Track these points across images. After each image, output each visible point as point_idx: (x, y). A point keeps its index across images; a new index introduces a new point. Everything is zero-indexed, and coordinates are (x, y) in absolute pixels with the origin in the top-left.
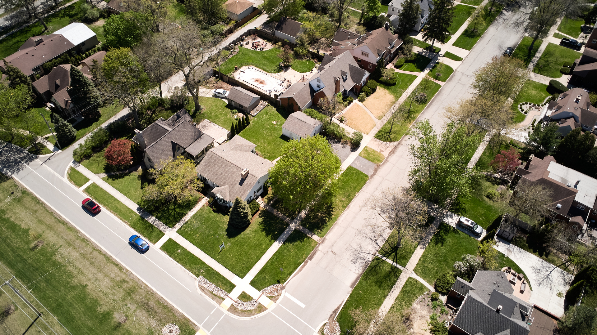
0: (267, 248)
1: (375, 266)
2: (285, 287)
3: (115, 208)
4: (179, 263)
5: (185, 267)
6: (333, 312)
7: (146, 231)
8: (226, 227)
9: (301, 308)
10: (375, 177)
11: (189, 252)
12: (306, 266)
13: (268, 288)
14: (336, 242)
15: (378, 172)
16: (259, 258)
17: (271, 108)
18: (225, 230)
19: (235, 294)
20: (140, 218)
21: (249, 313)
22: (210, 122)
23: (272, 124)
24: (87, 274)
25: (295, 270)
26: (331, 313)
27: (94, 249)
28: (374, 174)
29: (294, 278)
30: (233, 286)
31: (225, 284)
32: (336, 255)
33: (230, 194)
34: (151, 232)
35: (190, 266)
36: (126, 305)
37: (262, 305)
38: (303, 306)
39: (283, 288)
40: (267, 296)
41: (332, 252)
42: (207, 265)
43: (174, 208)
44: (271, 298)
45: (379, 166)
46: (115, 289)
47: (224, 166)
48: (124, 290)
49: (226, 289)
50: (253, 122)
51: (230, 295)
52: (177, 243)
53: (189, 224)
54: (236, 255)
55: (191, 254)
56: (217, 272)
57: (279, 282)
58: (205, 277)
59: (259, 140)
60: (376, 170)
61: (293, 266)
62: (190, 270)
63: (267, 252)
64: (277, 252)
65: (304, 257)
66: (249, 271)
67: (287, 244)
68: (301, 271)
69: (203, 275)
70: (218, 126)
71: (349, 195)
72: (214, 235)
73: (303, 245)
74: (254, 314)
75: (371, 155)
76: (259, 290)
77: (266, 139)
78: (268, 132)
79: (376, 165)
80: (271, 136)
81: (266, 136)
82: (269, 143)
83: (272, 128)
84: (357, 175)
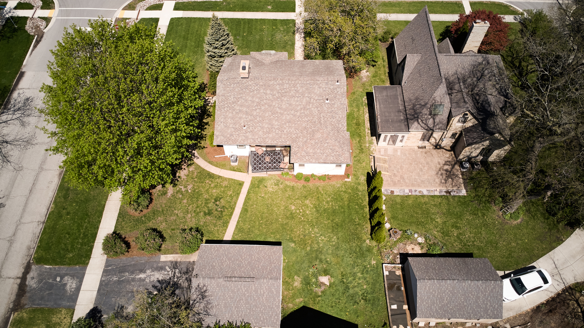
3: (397, 6)
6: (40, 41)
10: (18, 271)
15: (16, 287)
19: (169, 5)
22: (448, 192)
23: (326, 272)
26: (43, 39)
28: (24, 278)
30: (177, 9)
31: (187, 6)
37: (132, 10)
49: (183, 4)
50: (369, 250)
55: (254, 11)
60: (22, 288)
66: (169, 26)
70: (425, 193)
71: (66, 197)
72: (244, 37)
77: (304, 221)
78: (318, 243)
79: (26, 307)
80: (302, 236)
81: (312, 229)
82: (292, 216)
83: (316, 258)
84: (63, 249)
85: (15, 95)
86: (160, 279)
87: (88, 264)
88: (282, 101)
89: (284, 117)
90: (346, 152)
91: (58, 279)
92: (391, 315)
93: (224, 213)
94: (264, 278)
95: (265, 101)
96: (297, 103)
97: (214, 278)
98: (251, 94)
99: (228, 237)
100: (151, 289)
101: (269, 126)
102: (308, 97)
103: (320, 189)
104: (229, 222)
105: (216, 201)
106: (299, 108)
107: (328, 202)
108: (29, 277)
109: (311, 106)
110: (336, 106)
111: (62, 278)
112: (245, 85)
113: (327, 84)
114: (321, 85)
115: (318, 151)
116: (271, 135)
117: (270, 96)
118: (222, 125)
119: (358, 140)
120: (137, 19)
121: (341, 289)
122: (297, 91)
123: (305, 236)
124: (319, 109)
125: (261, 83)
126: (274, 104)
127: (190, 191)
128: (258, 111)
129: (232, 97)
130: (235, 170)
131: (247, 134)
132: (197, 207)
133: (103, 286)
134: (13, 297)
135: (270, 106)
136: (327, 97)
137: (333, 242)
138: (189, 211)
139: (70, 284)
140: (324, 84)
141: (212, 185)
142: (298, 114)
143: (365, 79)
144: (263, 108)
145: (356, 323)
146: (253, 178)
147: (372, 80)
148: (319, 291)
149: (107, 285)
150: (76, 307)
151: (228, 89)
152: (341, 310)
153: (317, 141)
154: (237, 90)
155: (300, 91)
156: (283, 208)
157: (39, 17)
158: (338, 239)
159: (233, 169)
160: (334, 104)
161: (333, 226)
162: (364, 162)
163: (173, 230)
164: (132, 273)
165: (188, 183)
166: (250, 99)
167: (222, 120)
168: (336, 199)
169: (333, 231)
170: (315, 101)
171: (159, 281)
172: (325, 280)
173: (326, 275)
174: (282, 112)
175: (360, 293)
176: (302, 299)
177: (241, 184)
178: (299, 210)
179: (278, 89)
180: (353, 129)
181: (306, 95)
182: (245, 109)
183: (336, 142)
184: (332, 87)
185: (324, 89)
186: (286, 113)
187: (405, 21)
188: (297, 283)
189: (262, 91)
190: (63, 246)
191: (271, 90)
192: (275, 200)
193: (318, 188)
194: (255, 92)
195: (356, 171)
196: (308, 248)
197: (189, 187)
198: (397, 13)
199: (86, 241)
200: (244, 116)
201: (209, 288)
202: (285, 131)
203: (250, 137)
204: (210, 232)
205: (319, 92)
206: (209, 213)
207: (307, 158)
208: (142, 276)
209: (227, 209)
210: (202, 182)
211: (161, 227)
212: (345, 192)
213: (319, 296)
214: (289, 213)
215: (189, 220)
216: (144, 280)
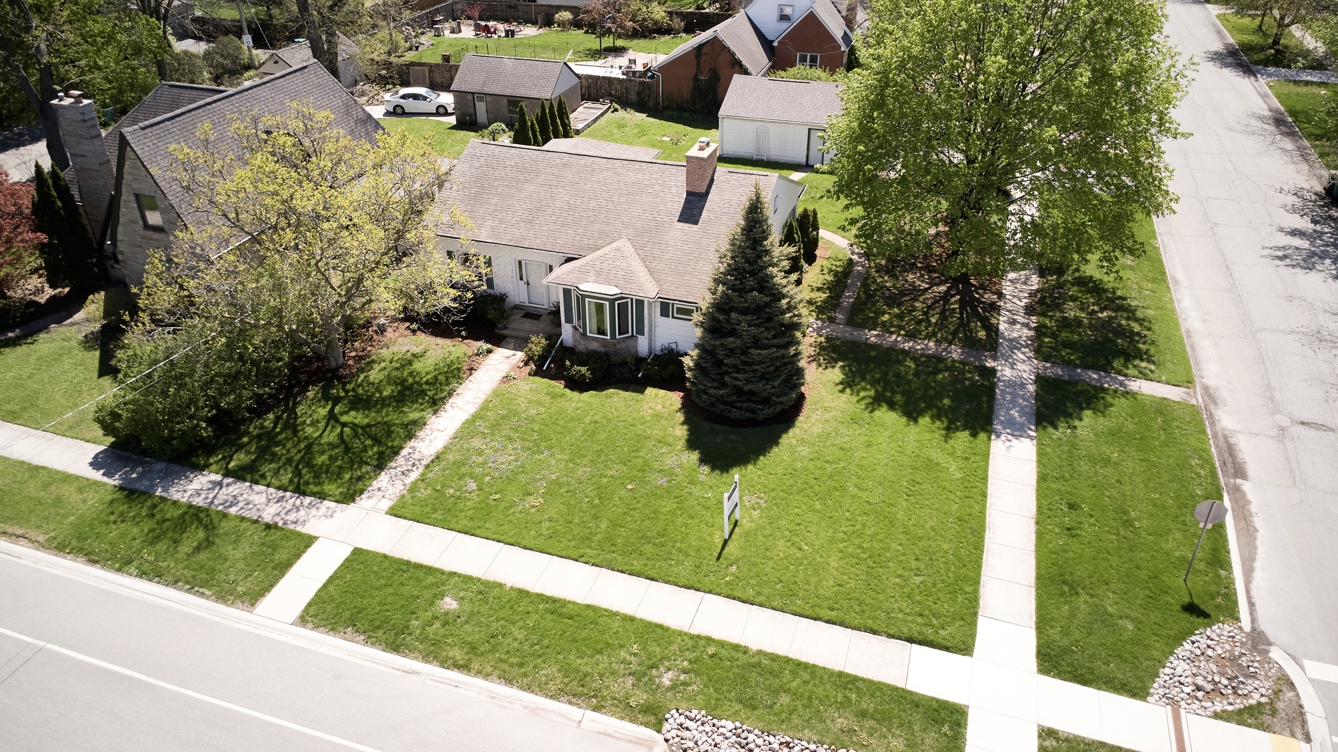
2: (1257, 633)
5: (528, 688)
8: (682, 432)
11: (523, 593)
13: (1177, 664)
14: (1269, 387)
17: (627, 115)
18: (681, 444)
23: (661, 141)
29: (1258, 576)
31: (883, 718)
33: (651, 272)
35: (566, 670)
39: (1258, 638)
40: (1216, 716)
41: (1305, 424)
42: (680, 633)
43: (332, 417)
44: (1253, 719)
52: (419, 566)
53: (459, 464)
54: (832, 540)
56: (774, 658)
58: (712, 712)
64: (1042, 478)
76: (1138, 691)
120: (1174, 705)
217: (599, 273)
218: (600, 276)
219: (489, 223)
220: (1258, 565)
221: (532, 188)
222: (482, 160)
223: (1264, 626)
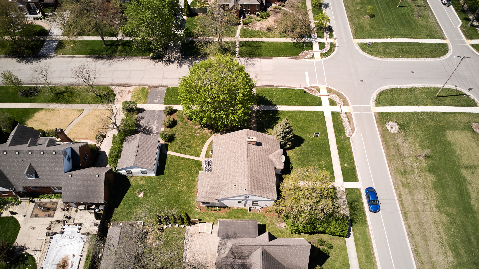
0: (288, 112)
1: (247, 54)
2: (304, 88)
3: (369, 260)
4: (353, 158)
6: (295, 59)
7: (358, 207)
9: (309, 73)
10: (165, 84)
11: (340, 157)
12: (280, 85)
13: (314, 94)
15: (158, 85)
16: (300, 112)
17: (118, 215)
18: (300, 148)
19: (336, 109)
20: (353, 224)
21: (338, 95)
24: (431, 217)
25: (288, 89)
26: (297, 60)
27: (413, 235)
28: (162, 86)
29: (294, 87)
30: (333, 113)
31: (337, 118)
32: (257, 75)
34: (355, 201)
36: (412, 166)
37: (327, 92)
38: (307, 73)
39: (305, 88)
40: (320, 92)
41: (256, 77)
42: (336, 138)
44: (318, 90)
45: (150, 87)
46: (414, 185)
47: (254, 169)
48: (407, 178)
49: (338, 116)
51: (340, 111)
54: (312, 126)
55: (339, 155)
56: (334, 129)
57: (305, 92)
58: (345, 133)
59: (179, 192)
61: (287, 91)
62: (349, 146)
63: (292, 110)
64: (286, 105)
65: (275, 89)
66: (315, 111)
67: (274, 103)
68: (286, 85)
69: (345, 135)
72: (311, 151)
73: (266, 94)
74: (336, 92)
75: (140, 96)
76: (320, 98)
77: (174, 186)
78: (161, 192)
79: (150, 90)
80: (165, 185)
81: (169, 189)
82: (177, 180)
83: (153, 191)
84: (172, 95)
85: (257, 59)
86: (153, 129)
87: (164, 104)
88: (234, 162)
89: (226, 166)
90: (203, 199)
91: (159, 97)
92: (117, 223)
93: (182, 150)
94: (135, 160)
95: (234, 154)
96: (233, 170)
97: (139, 141)
98: (238, 147)
99: (169, 153)
100: (149, 127)
101: (221, 160)
102: (237, 175)
103: (192, 194)
104: (176, 152)
105: (189, 146)
106: (231, 172)
107: (183, 197)
108: (162, 88)
109: (231, 178)
110: (232, 191)
111: (159, 98)
112: (243, 143)
113: (245, 184)
114: (244, 181)
115: (204, 184)
116: (216, 161)
117: (237, 156)
118: (223, 138)
119: (226, 216)
120: (320, 95)
121: (135, 202)
122: (240, 169)
123: (165, 186)
124: (230, 182)
125: (244, 150)
126: (233, 159)
127: (196, 135)
128: (229, 152)
129: (237, 138)
130: (206, 153)
131: (217, 150)
132: (186, 139)
133: (154, 111)
134: (154, 85)
135: (232, 157)
136: (237, 185)
137: (161, 199)
138: (185, 136)
139: (156, 101)
140: (244, 182)
141: (198, 144)
142: (227, 172)
143: (278, 225)
144: (231, 154)
145: (118, 208)
146: (201, 162)
147: (277, 230)
148: (136, 192)
149: (154, 112)
150: (146, 105)
151: (241, 135)
152: (125, 201)
153: (209, 182)
154: (240, 139)
155: (240, 171)
156: (182, 176)
157: (314, 54)
158: (162, 202)
159: (207, 152)
160: (233, 190)
161: (169, 199)
162: (209, 218)
163: (176, 131)
164: (158, 119)
165: (200, 134)
166: (236, 147)
167: (225, 137)
168: (185, 202)
169: (167, 199)
170: (234, 179)
171: (152, 129)
172: (142, 195)
173: (144, 195)
174: (229, 164)
175: (132, 211)
176: (134, 184)
177: (198, 156)
178: (181, 183)
179: (241, 159)
180: (234, 214)
181: (238, 174)
182: (230, 146)
183: (209, 193)
184: (242, 187)
185: (241, 183)
186: (228, 166)
187: (348, 264)
188: (142, 183)
189: (240, 151)
190: (173, 95)
191: (240, 156)
192: (187, 172)
193: (193, 193)
194: (239, 148)
195: (203, 213)
196: (158, 187)
197: (198, 135)
198: (359, 259)
199: (175, 101)
200: (226, 146)
201: (136, 140)
202: (218, 168)
203: (216, 152)
204: (172, 145)
205: (240, 180)
206: (182, 144)
207: (201, 179)
208: (155, 123)
209: (184, 151)
210: (200, 139)
211: (177, 126)
212: (189, 206)
213: (134, 192)
214: (179, 179)
215: (180, 136)
216: (153, 124)
217: (279, 159)
218: (280, 158)
219: (271, 184)
220: (292, 86)
221: (259, 177)
222: (253, 190)
223: (303, 87)
